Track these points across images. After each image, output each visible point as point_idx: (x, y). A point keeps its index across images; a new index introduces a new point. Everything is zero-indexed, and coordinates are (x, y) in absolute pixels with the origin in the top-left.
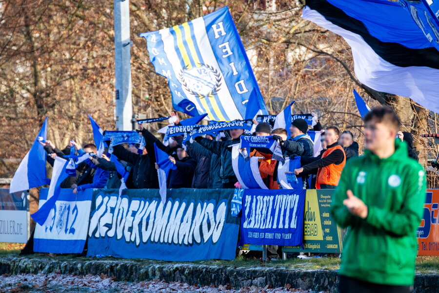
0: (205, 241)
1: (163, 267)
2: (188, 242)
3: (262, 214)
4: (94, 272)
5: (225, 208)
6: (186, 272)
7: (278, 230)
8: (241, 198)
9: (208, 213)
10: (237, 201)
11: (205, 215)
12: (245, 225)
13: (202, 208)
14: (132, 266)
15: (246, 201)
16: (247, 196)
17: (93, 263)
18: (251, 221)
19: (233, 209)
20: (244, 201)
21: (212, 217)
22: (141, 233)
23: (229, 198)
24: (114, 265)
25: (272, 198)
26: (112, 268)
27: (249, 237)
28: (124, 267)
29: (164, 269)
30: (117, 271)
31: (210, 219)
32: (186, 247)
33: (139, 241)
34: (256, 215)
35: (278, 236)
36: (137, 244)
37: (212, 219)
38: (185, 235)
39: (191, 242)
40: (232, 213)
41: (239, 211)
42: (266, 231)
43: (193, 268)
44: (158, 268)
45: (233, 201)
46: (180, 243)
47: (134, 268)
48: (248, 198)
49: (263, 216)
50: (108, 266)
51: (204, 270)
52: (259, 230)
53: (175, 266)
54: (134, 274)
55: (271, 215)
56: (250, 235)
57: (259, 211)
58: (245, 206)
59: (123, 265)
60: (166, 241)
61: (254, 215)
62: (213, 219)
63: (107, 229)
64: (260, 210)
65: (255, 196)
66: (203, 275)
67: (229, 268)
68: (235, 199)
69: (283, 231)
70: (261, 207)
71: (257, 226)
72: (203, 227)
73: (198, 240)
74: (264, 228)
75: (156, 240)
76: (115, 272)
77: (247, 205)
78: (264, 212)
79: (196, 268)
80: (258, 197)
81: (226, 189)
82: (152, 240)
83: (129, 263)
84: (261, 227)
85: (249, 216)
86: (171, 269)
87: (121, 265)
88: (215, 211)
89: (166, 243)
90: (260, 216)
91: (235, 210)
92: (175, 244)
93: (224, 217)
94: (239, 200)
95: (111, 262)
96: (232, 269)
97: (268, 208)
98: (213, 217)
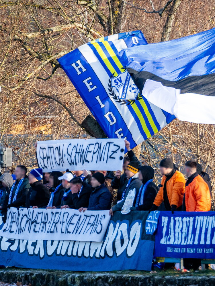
0: (118, 255)
1: (83, 276)
2: (100, 255)
3: (182, 233)
4: (6, 280)
5: (139, 227)
6: (110, 280)
7: (199, 246)
8: (157, 219)
9: (121, 231)
10: (153, 222)
11: (118, 233)
12: (163, 241)
13: (115, 227)
14: (49, 275)
15: (163, 221)
16: (163, 218)
17: (5, 272)
18: (170, 238)
19: (147, 228)
20: (159, 221)
21: (125, 235)
22: (46, 247)
23: (143, 219)
24: (28, 274)
25: (192, 219)
26: (26, 276)
27: (168, 251)
28: (40, 276)
29: (85, 278)
30: (32, 279)
31: (123, 236)
32: (98, 260)
33: (43, 254)
34: (175, 233)
35: (200, 251)
36: (42, 256)
37: (125, 236)
38: (96, 250)
39: (102, 255)
40: (146, 231)
41: (154, 229)
42: (187, 246)
43: (118, 277)
44: (78, 277)
45: (147, 221)
46: (92, 255)
47: (51, 277)
48: (165, 219)
49: (184, 234)
50: (23, 275)
51: (130, 279)
52: (180, 246)
53: (98, 275)
54: (51, 281)
55: (192, 233)
56: (170, 250)
57: (178, 230)
58: (162, 225)
59: (39, 274)
60: (74, 254)
61: (172, 233)
62: (127, 237)
63: (10, 244)
64: (180, 229)
65: (172, 217)
66: (129, 283)
67: (156, 277)
68: (150, 219)
69: (205, 246)
70: (181, 227)
71: (177, 242)
72: (116, 243)
73: (111, 254)
74: (185, 244)
75: (63, 253)
76: (30, 281)
77: (165, 225)
78: (184, 230)
79: (121, 277)
80: (177, 218)
81: (139, 211)
82: (58, 253)
83: (44, 273)
84: (183, 243)
85: (167, 233)
86: (93, 278)
87: (36, 274)
88: (129, 230)
89: (74, 256)
90: (180, 234)
91: (150, 229)
92: (85, 257)
93: (139, 235)
94: (155, 220)
95: (25, 272)
96: (160, 278)
97: (189, 227)
98: (127, 235)
